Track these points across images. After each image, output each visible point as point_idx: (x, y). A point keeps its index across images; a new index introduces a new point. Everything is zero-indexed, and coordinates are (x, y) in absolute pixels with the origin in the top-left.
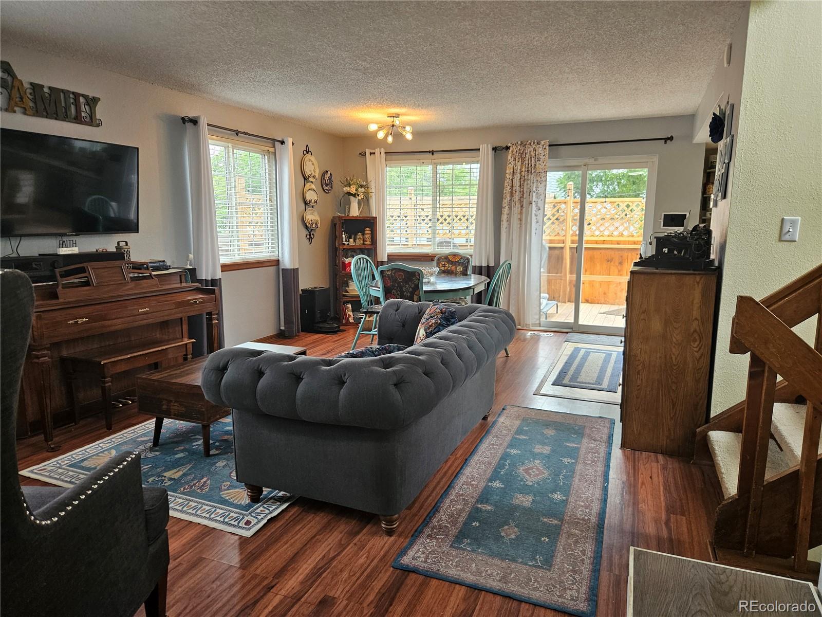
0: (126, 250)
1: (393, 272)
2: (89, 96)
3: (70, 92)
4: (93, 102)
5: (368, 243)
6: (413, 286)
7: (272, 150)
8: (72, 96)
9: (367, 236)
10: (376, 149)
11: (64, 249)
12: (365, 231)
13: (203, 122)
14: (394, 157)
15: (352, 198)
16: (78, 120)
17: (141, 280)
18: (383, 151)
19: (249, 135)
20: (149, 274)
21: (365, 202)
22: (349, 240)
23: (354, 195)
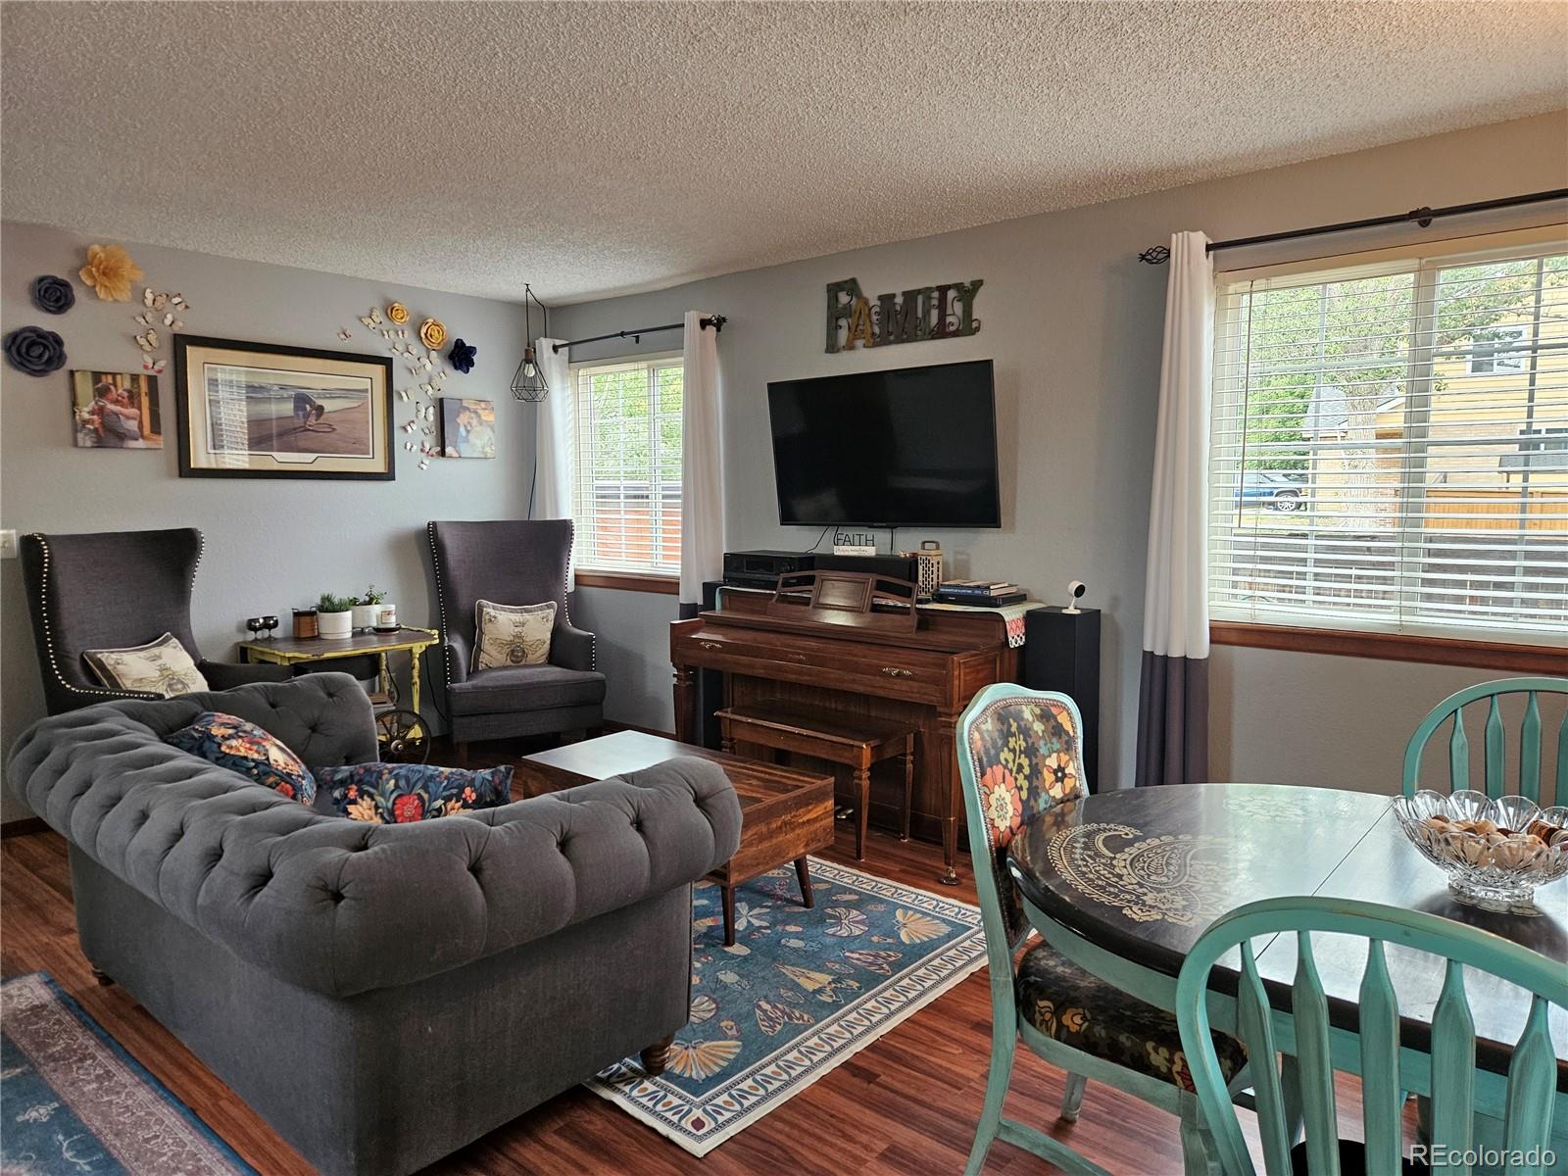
2: (964, 283)
3: (931, 288)
4: (968, 293)
8: (934, 294)
11: (844, 547)
16: (941, 332)
17: (890, 612)
20: (909, 605)
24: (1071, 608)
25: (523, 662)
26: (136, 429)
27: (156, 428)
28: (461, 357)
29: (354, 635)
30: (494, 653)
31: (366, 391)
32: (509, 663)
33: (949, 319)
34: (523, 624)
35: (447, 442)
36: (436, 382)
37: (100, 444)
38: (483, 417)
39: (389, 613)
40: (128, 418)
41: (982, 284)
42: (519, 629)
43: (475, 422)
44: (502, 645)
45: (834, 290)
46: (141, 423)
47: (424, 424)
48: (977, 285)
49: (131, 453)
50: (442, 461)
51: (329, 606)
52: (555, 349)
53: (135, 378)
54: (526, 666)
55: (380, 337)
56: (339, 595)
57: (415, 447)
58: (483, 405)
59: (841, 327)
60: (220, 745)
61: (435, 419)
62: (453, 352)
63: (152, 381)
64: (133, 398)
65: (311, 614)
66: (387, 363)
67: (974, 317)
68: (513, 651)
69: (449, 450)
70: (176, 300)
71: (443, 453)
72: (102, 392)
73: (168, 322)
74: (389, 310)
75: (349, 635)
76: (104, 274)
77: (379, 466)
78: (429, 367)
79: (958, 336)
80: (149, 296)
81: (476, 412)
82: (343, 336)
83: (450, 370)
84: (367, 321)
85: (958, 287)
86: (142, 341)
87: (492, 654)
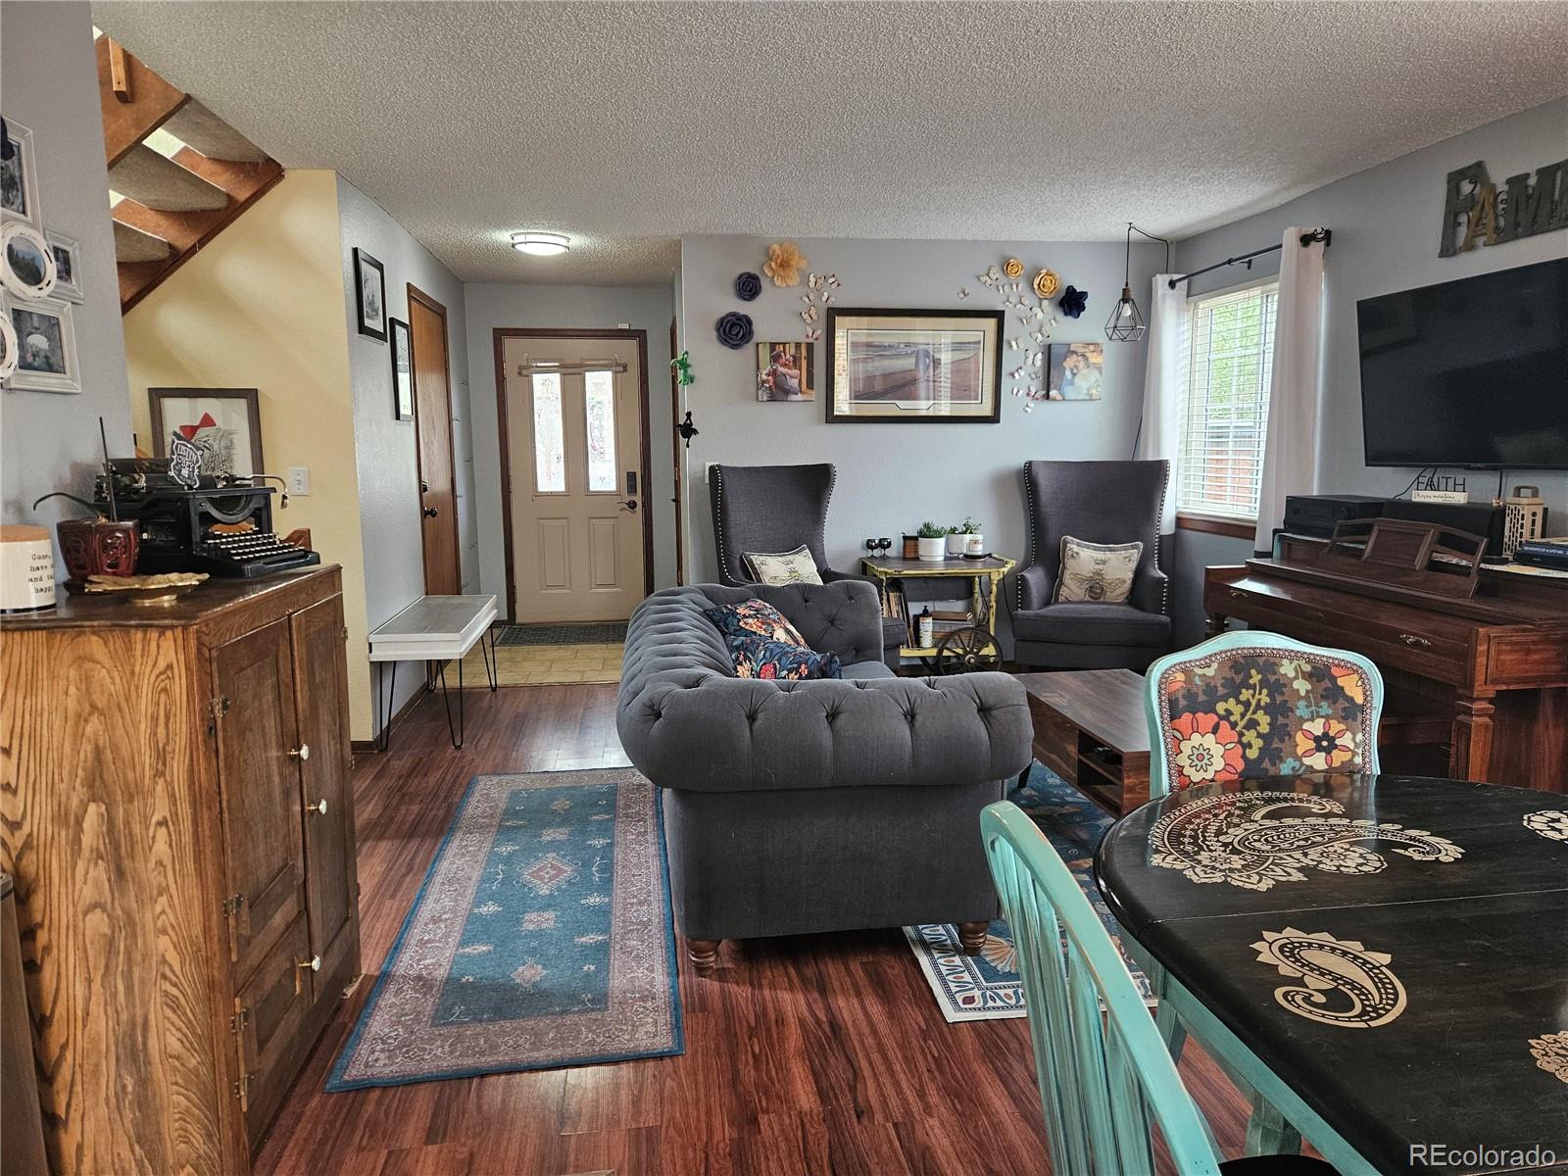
11: (1423, 493)
17: (1449, 572)
20: (1470, 564)
25: (1102, 600)
26: (797, 385)
27: (810, 385)
28: (1072, 302)
29: (946, 559)
30: (1073, 587)
31: (979, 342)
32: (1087, 598)
34: (1104, 562)
35: (1052, 386)
36: (1046, 329)
37: (772, 399)
38: (1090, 360)
39: (976, 542)
40: (792, 377)
42: (1100, 567)
43: (1081, 365)
44: (1082, 581)
45: (1455, 179)
46: (800, 381)
47: (1031, 370)
49: (794, 404)
50: (1047, 404)
51: (928, 532)
52: (1172, 284)
53: (798, 345)
54: (1104, 603)
55: (996, 293)
56: (937, 524)
57: (1021, 392)
58: (1092, 348)
59: (1460, 224)
60: (739, 621)
61: (1043, 364)
62: (1063, 299)
63: (810, 346)
64: (796, 360)
65: (915, 539)
66: (999, 315)
68: (1091, 587)
69: (1053, 393)
70: (831, 280)
71: (1047, 397)
72: (775, 359)
73: (824, 299)
74: (1005, 266)
75: (942, 558)
76: (781, 265)
77: (986, 410)
78: (1040, 315)
80: (813, 280)
81: (1083, 356)
82: (962, 295)
83: (1060, 316)
84: (983, 279)
86: (806, 316)
87: (1072, 588)
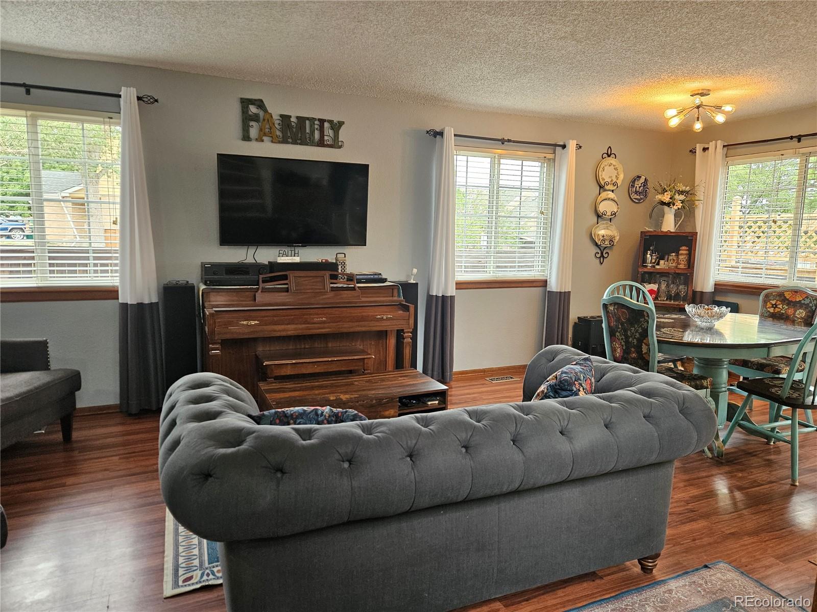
0: (342, 261)
1: (616, 307)
2: (333, 121)
3: (316, 119)
4: (337, 126)
5: (682, 266)
6: (640, 330)
7: (551, 156)
8: (317, 122)
9: (681, 257)
10: (711, 143)
11: (282, 258)
12: (680, 251)
13: (449, 133)
14: (740, 150)
15: (666, 208)
16: (321, 143)
17: (343, 290)
18: (720, 144)
19: (514, 142)
20: (353, 286)
21: (687, 212)
22: (659, 262)
23: (668, 204)
24: (412, 280)
33: (326, 138)
41: (344, 124)
45: (245, 103)
48: (341, 124)
59: (252, 126)
67: (340, 140)
79: (332, 147)
85: (331, 122)
